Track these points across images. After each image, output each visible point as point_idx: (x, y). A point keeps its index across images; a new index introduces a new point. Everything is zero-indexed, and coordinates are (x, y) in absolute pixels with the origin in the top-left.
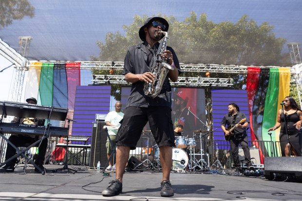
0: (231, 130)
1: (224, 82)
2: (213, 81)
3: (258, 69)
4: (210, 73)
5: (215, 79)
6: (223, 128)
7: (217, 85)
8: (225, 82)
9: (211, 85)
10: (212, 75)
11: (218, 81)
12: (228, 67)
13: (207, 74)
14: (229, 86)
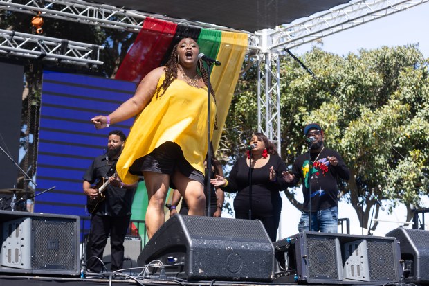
0: (101, 188)
1: (80, 53)
2: (51, 47)
3: (172, 26)
4: (44, 18)
5: (57, 41)
6: (86, 184)
7: (60, 59)
8: (83, 52)
9: (43, 56)
10: (51, 27)
11: (63, 49)
12: (95, 9)
13: (37, 21)
14: (90, 64)
